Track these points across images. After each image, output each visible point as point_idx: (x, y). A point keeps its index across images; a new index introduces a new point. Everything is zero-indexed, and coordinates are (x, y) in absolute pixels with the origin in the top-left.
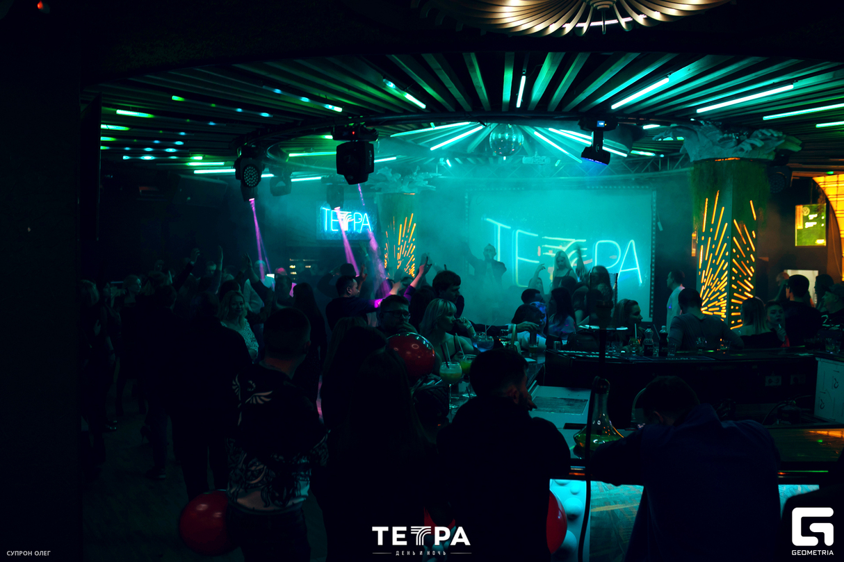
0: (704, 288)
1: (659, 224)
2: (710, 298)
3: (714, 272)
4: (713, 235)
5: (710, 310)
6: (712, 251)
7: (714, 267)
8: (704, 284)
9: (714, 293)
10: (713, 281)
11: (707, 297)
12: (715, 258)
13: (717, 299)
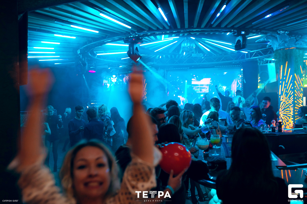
0: (282, 103)
1: (244, 80)
2: (285, 107)
3: (286, 96)
4: (285, 80)
5: (285, 112)
6: (285, 87)
7: (287, 94)
8: (282, 101)
9: (287, 105)
10: (286, 100)
11: (283, 107)
12: (287, 90)
13: (288, 107)
